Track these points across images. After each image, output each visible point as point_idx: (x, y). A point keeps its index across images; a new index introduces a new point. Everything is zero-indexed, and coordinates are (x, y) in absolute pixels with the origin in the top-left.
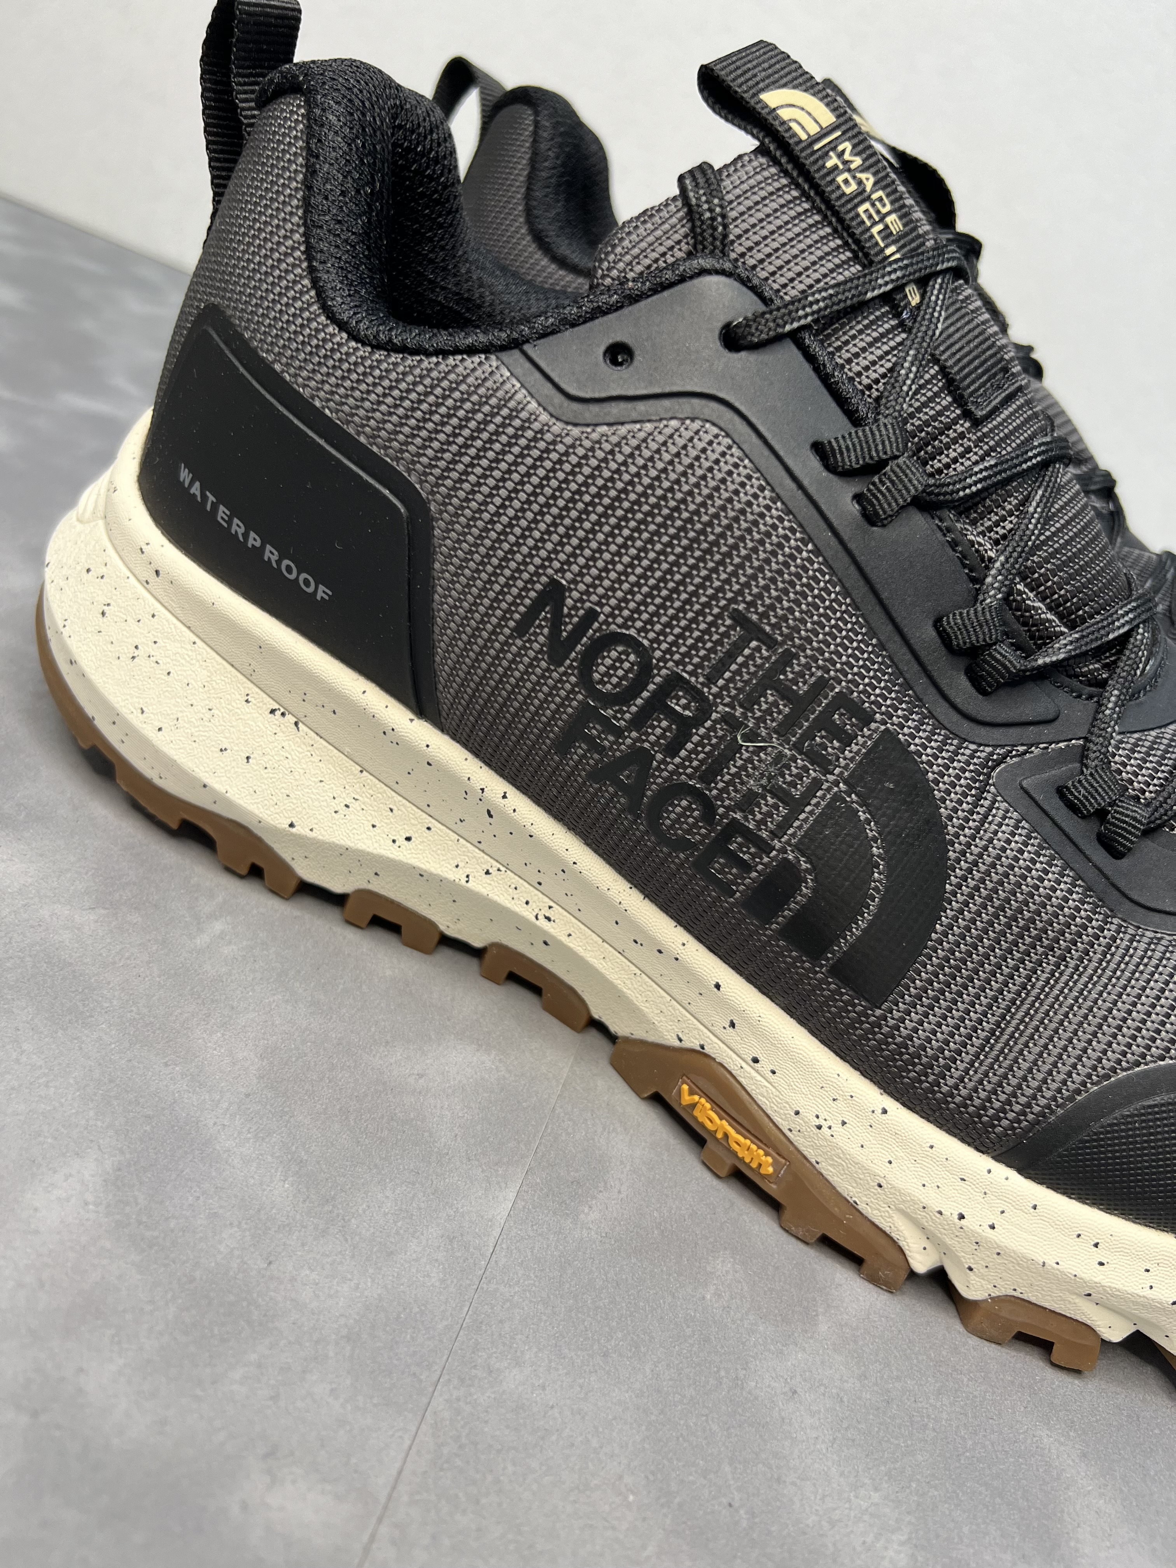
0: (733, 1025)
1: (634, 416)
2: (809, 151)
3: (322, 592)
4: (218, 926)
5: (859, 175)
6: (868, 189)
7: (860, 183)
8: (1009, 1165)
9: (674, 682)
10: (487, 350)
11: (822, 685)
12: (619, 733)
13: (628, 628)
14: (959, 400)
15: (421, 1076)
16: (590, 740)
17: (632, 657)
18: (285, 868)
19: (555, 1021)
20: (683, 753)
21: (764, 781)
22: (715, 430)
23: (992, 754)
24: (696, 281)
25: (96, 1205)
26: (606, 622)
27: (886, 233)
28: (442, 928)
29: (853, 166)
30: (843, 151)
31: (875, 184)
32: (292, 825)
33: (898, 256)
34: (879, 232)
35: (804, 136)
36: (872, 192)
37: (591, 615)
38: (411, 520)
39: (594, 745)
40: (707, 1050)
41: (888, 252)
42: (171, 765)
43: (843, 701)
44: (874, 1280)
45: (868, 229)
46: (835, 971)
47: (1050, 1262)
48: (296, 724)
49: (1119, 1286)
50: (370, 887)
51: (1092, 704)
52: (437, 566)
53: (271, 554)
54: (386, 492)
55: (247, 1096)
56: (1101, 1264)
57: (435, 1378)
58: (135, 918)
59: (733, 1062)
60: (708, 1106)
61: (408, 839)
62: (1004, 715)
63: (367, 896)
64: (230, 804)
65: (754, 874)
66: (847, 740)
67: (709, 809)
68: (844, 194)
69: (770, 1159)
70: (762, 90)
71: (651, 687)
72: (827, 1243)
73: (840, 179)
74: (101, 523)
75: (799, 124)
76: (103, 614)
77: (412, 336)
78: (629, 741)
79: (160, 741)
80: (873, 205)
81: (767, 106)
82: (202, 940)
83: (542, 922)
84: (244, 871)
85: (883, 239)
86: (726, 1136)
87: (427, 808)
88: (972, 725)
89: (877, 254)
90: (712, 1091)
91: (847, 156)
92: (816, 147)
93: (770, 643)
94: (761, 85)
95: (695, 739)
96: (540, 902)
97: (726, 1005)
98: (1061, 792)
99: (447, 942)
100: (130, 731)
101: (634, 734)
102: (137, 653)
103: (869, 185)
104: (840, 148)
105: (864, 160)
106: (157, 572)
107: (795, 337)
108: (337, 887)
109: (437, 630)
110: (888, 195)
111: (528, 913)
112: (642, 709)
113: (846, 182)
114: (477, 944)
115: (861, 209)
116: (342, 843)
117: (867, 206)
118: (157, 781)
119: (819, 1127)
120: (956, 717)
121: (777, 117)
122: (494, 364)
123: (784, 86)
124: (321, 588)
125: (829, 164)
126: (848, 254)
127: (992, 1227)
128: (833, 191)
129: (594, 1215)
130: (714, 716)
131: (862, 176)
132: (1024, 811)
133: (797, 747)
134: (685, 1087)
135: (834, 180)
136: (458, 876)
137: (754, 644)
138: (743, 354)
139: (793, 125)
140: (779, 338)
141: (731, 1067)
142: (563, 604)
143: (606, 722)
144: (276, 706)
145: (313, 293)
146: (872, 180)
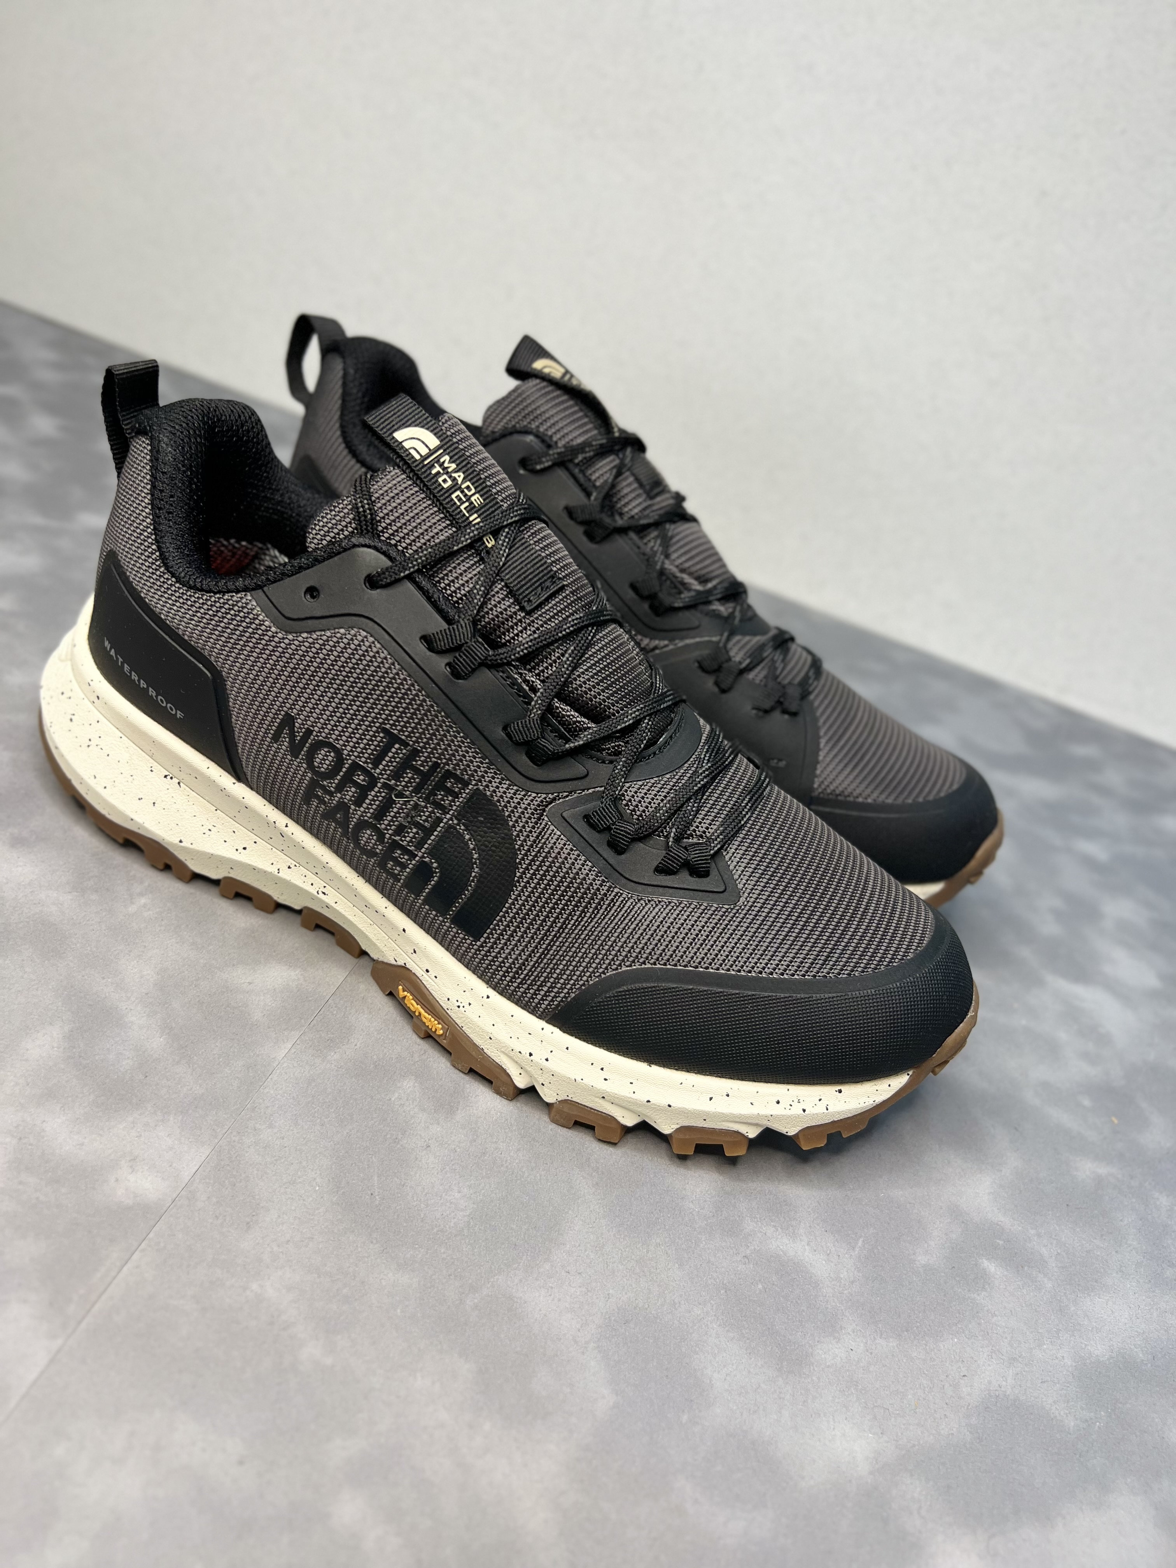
0: (415, 952)
1: (321, 627)
2: (421, 466)
3: (179, 714)
4: (143, 901)
5: (453, 475)
6: (459, 482)
7: (454, 479)
8: (554, 1026)
9: (355, 767)
10: (246, 589)
11: (436, 765)
12: (331, 794)
13: (328, 738)
14: (517, 601)
15: (250, 983)
16: (318, 797)
17: (332, 754)
18: (182, 866)
19: (342, 951)
20: (365, 805)
21: (409, 819)
22: (365, 634)
23: (545, 798)
24: (353, 550)
25: (58, 1048)
26: (317, 736)
27: (471, 509)
28: (275, 898)
29: (450, 470)
30: (444, 462)
31: (464, 478)
32: (181, 841)
33: (479, 520)
34: (465, 508)
35: (417, 457)
36: (462, 483)
37: (309, 732)
38: (214, 680)
39: (322, 801)
40: (408, 966)
41: (471, 519)
42: (113, 807)
43: (449, 774)
44: (498, 1092)
45: (459, 507)
46: (456, 921)
47: (579, 1079)
48: (179, 783)
49: (616, 1092)
50: (231, 875)
51: (611, 766)
52: (231, 704)
53: (152, 692)
54: (201, 666)
55: (147, 994)
56: (606, 1080)
57: (224, 1131)
58: (94, 897)
59: (419, 973)
60: (411, 997)
61: (245, 848)
62: (554, 776)
63: (230, 880)
64: (147, 830)
65: (408, 870)
66: (456, 796)
67: (381, 836)
68: (443, 488)
69: (440, 1026)
70: (396, 430)
71: (344, 770)
72: (472, 1072)
73: (440, 480)
74: (69, 663)
75: (415, 449)
76: (71, 720)
77: (208, 583)
78: (336, 799)
79: (104, 793)
80: (462, 492)
81: (397, 441)
82: (132, 909)
83: (321, 896)
84: (161, 867)
85: (468, 512)
86: (420, 1014)
87: (252, 831)
88: (533, 783)
89: (463, 522)
90: (412, 990)
91: (446, 465)
92: (426, 462)
93: (405, 744)
94: (396, 427)
95: (370, 797)
96: (319, 884)
97: (409, 941)
98: (587, 817)
99: (279, 906)
100: (89, 788)
101: (339, 795)
102: (90, 743)
103: (460, 480)
104: (442, 460)
105: (457, 465)
106: (98, 698)
107: (410, 577)
108: (214, 876)
109: (236, 737)
110: (473, 484)
111: (313, 890)
112: (340, 781)
113: (445, 481)
114: (297, 907)
115: (454, 496)
116: (208, 851)
117: (458, 493)
118: (108, 816)
119: (459, 1007)
120: (523, 779)
121: (403, 447)
122: (250, 598)
123: (409, 426)
124: (179, 712)
125: (434, 471)
126: (448, 522)
127: (547, 1060)
128: (436, 488)
129: (337, 1056)
130: (379, 785)
131: (455, 475)
132: (562, 829)
133: (427, 800)
134: (400, 987)
135: (437, 481)
136: (273, 870)
137: (397, 746)
138: (378, 591)
139: (413, 452)
140: (398, 581)
141: (419, 975)
142: (294, 726)
143: (323, 788)
144: (167, 773)
145: (158, 554)
146: (462, 476)
